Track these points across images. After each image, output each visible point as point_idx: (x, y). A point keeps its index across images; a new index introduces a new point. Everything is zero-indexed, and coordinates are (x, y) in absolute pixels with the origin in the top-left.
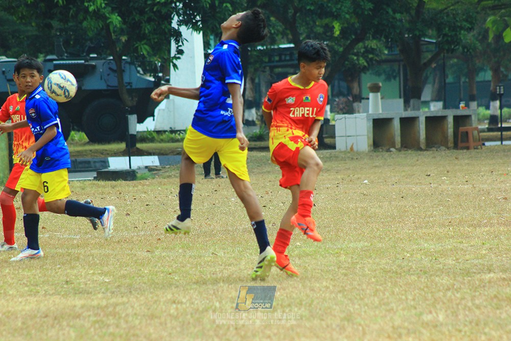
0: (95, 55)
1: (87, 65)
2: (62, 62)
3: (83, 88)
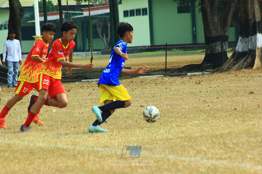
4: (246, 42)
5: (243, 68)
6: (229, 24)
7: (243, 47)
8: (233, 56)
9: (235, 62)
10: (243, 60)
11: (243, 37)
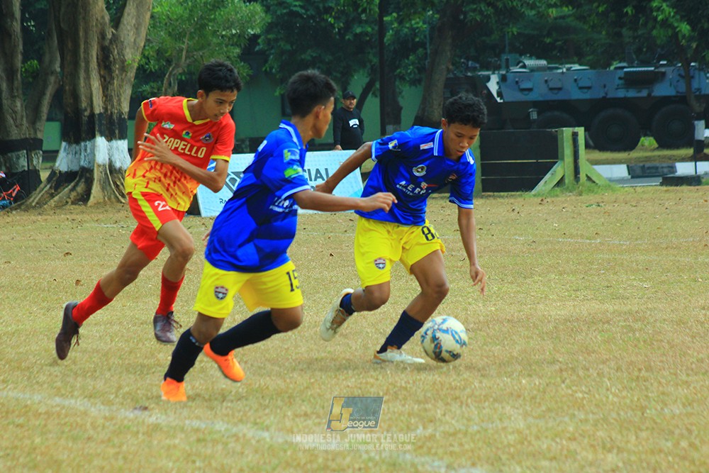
0: (665, 62)
1: (658, 72)
2: (632, 69)
3: (653, 94)
4: (76, 153)
5: (70, 203)
6: (44, 116)
7: (70, 164)
8: (49, 179)
9: (53, 191)
10: (70, 187)
11: (70, 143)
